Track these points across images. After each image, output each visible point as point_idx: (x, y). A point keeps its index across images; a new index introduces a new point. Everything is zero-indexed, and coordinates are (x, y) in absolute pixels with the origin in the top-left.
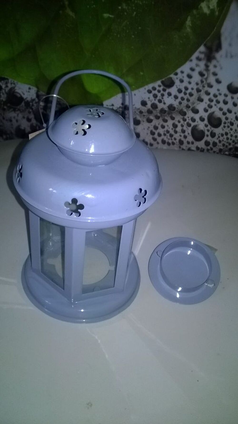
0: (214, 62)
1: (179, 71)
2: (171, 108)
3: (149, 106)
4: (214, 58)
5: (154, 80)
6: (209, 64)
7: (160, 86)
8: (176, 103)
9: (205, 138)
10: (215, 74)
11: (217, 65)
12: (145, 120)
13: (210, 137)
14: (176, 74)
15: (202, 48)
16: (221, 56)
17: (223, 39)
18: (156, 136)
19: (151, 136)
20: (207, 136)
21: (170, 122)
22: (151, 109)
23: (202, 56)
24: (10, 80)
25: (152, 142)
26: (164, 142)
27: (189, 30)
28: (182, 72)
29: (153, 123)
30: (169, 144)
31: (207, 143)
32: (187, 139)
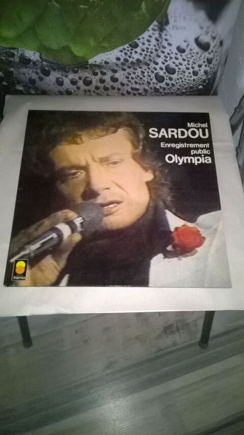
0: (165, 32)
1: (140, 37)
2: (138, 61)
3: (122, 60)
4: (165, 29)
5: (123, 44)
6: (161, 33)
7: (128, 47)
8: (141, 58)
9: (165, 81)
10: (166, 40)
11: (167, 34)
12: (121, 69)
13: (168, 80)
14: (139, 39)
15: (155, 23)
16: (170, 28)
17: (169, 17)
18: (130, 79)
19: (127, 80)
20: (167, 79)
21: (139, 70)
22: (124, 62)
23: (156, 28)
24: (20, 49)
25: (128, 83)
26: (136, 83)
27: (144, 10)
28: (143, 38)
29: (127, 71)
30: (140, 84)
31: (167, 84)
32: (153, 81)
